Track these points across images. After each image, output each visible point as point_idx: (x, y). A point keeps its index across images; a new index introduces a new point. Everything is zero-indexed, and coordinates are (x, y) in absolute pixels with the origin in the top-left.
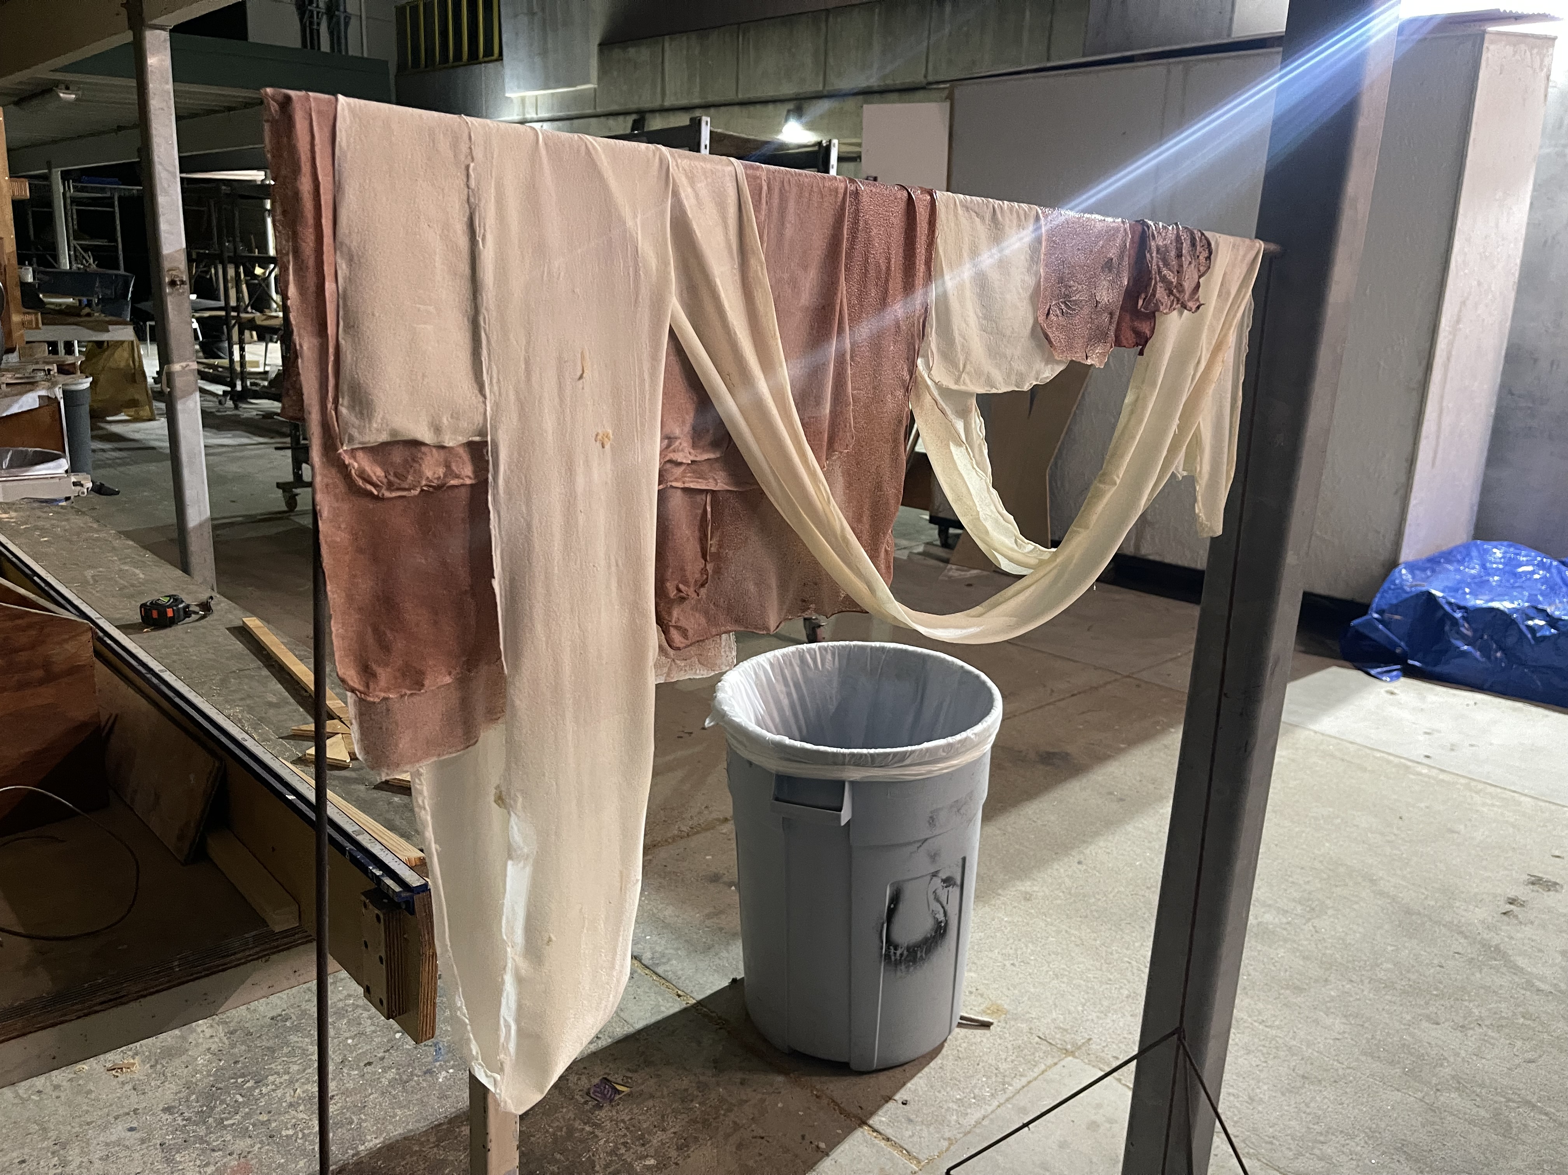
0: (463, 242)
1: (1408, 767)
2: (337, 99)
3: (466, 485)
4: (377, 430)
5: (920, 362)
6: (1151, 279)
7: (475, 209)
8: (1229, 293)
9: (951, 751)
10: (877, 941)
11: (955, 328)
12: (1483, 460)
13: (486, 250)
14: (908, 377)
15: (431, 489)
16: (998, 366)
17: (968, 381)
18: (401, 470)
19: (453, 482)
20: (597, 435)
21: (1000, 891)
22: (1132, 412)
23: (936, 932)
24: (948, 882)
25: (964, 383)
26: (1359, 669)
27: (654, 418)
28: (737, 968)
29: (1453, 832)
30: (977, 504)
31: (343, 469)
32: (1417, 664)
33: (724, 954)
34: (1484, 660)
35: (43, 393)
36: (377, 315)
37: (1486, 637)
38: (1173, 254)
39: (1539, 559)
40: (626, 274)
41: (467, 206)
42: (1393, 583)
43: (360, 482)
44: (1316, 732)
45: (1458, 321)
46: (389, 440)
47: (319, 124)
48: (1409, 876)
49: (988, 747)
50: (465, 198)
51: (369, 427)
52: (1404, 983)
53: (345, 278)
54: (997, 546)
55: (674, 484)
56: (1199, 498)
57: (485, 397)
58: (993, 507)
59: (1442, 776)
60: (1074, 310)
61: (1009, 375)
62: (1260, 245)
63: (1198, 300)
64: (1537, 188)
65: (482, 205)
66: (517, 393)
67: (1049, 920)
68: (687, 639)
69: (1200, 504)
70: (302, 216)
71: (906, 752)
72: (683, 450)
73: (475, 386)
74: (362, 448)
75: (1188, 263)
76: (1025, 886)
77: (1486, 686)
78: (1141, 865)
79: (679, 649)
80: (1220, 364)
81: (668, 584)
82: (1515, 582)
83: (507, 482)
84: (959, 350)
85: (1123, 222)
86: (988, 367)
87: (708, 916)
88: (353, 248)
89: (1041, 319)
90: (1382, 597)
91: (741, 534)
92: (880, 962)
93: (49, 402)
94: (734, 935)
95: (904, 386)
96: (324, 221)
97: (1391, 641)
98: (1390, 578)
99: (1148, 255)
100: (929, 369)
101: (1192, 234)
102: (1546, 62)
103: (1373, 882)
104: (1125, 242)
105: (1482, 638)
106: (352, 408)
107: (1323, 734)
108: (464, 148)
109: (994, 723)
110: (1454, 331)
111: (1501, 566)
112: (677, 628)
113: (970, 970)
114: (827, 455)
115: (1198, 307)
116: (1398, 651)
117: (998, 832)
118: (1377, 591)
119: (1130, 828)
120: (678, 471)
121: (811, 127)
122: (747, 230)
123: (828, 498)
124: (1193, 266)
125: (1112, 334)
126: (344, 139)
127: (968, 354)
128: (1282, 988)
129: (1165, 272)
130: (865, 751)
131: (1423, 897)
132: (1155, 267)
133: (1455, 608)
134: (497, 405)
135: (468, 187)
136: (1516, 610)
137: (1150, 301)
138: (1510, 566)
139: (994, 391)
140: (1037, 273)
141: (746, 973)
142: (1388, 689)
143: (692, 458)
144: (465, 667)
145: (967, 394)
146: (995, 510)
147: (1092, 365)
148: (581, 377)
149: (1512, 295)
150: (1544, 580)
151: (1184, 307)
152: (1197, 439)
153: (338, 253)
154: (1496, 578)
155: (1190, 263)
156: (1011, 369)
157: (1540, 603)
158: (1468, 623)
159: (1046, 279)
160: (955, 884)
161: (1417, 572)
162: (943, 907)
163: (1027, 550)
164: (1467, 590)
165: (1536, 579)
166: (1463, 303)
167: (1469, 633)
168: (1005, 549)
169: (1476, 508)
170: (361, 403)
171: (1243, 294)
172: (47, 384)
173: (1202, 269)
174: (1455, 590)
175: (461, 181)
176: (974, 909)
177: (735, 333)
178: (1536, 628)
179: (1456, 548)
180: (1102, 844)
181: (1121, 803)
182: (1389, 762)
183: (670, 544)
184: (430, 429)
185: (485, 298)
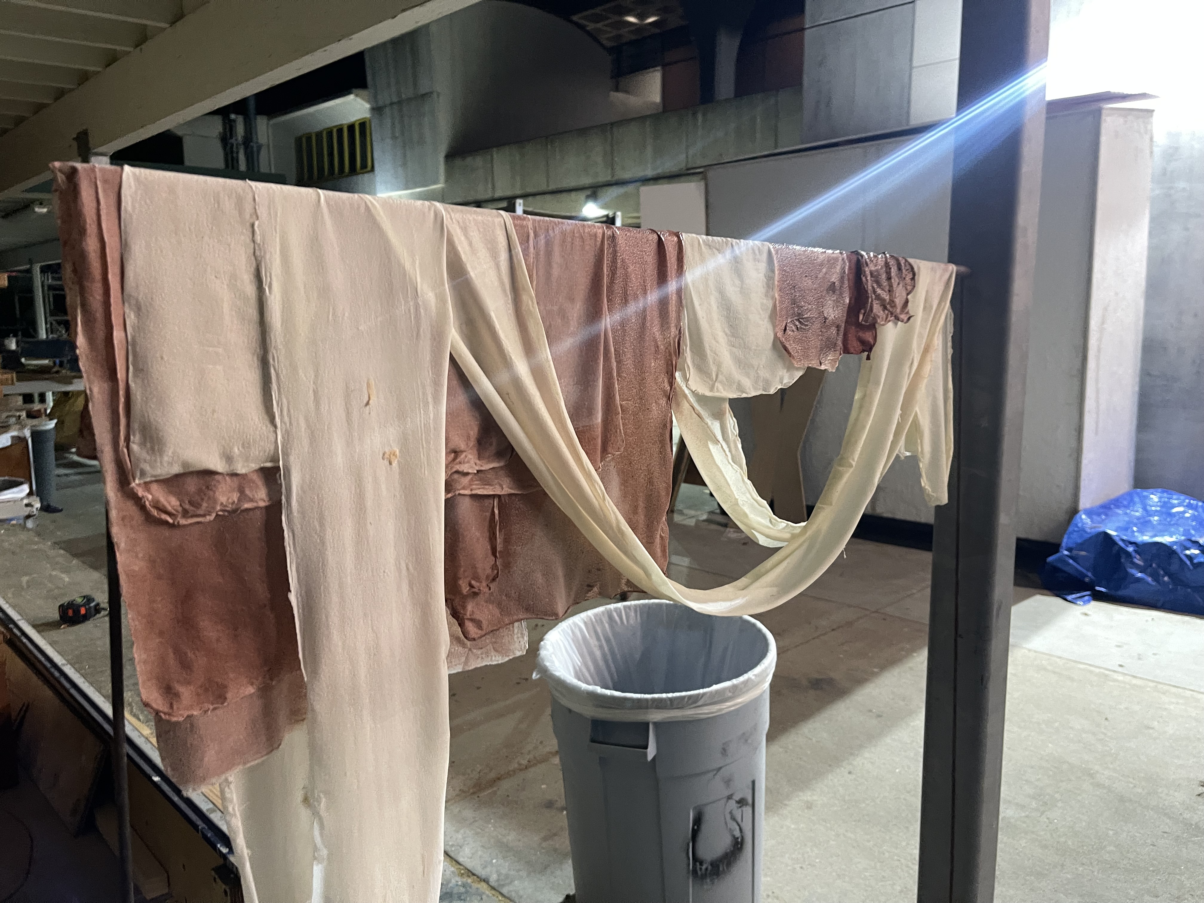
0: (250, 290)
1: (1106, 676)
2: (122, 169)
3: (261, 508)
4: (169, 463)
5: (677, 375)
6: (868, 298)
7: (261, 261)
8: (931, 307)
9: (736, 691)
10: (686, 859)
11: (707, 346)
12: (1134, 427)
13: (273, 297)
14: (669, 388)
15: (226, 514)
16: (748, 375)
17: (720, 387)
18: (197, 498)
19: (247, 506)
20: (384, 455)
21: (786, 802)
22: (861, 407)
23: (734, 847)
24: (742, 802)
25: (718, 391)
26: (1058, 596)
27: (438, 436)
28: (570, 885)
29: (1149, 728)
30: (735, 493)
31: (138, 501)
32: (1103, 589)
33: (558, 873)
34: (1154, 583)
35: (15, 433)
36: (166, 359)
37: (1154, 565)
38: (884, 276)
39: (1187, 501)
40: (407, 311)
41: (253, 258)
42: (1076, 526)
43: (155, 513)
44: (1029, 650)
45: (1103, 323)
46: (182, 472)
47: (104, 191)
48: (1118, 768)
49: (766, 685)
50: (252, 251)
51: (161, 462)
52: (1125, 862)
53: (133, 328)
54: (755, 525)
55: (462, 492)
56: (924, 474)
57: (275, 427)
58: (748, 495)
59: (1134, 681)
60: (807, 325)
61: (756, 382)
62: (953, 268)
63: (908, 313)
64: (1153, 220)
65: (268, 257)
66: (307, 420)
67: (828, 825)
68: (482, 630)
69: (925, 479)
70: (90, 273)
71: (698, 695)
72: (468, 462)
73: (266, 417)
74: (156, 481)
75: (897, 283)
76: (807, 796)
77: (1159, 604)
78: (900, 772)
79: (474, 639)
80: (929, 363)
81: (461, 582)
82: (1171, 521)
83: (300, 504)
84: (711, 363)
85: (841, 253)
86: (737, 375)
87: (545, 839)
88: (140, 299)
89: (780, 334)
90: (1069, 538)
91: (527, 531)
92: (688, 878)
93: (19, 440)
94: (565, 856)
95: (666, 396)
96: (110, 276)
97: (1081, 573)
98: (1074, 521)
99: (864, 279)
100: (686, 380)
101: (897, 260)
102: (1149, 127)
103: (1091, 776)
104: (843, 269)
105: (1151, 566)
106: (143, 444)
107: (1035, 652)
108: (248, 209)
109: (770, 665)
110: (1102, 330)
111: (1158, 509)
112: (472, 620)
113: (766, 875)
114: (601, 458)
115: (909, 319)
116: (1087, 580)
117: (781, 750)
118: (1064, 533)
119: (888, 740)
120: (465, 480)
121: (604, 207)
122: (518, 272)
123: (604, 496)
124: (901, 285)
125: (840, 343)
126: (130, 203)
127: (719, 366)
128: (1028, 875)
129: (879, 291)
130: (664, 695)
131: (1132, 786)
132: (870, 288)
133: (1127, 544)
134: (287, 434)
135: (254, 241)
136: (1175, 543)
137: (869, 315)
138: (1166, 509)
139: (744, 395)
140: (773, 297)
141: (576, 889)
142: (1082, 611)
143: (477, 468)
144: (267, 676)
145: (722, 400)
146: (750, 497)
147: (825, 370)
148: (367, 404)
149: (1142, 302)
150: (1194, 518)
151: (897, 319)
152: (916, 425)
153: (126, 305)
154: (1156, 518)
155: (899, 284)
156: (758, 377)
157: (1194, 536)
158: (1139, 555)
159: (781, 302)
160: (747, 804)
161: (1095, 517)
162: (739, 825)
163: (780, 528)
164: (1135, 529)
165: (1188, 518)
166: (1106, 309)
167: (1141, 563)
168: (762, 528)
169: (1132, 464)
170: (151, 437)
171: (942, 307)
172: (18, 427)
173: (909, 288)
174: (1126, 529)
175: (246, 238)
176: (766, 819)
177: (511, 358)
178: (1192, 556)
179: (1122, 496)
180: (867, 755)
181: (879, 719)
182: (1091, 672)
183: (461, 545)
184: (221, 458)
185: (273, 338)
